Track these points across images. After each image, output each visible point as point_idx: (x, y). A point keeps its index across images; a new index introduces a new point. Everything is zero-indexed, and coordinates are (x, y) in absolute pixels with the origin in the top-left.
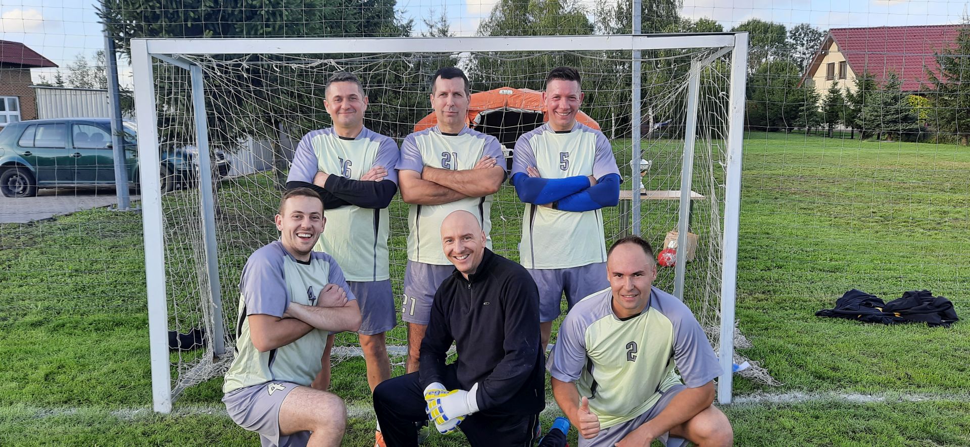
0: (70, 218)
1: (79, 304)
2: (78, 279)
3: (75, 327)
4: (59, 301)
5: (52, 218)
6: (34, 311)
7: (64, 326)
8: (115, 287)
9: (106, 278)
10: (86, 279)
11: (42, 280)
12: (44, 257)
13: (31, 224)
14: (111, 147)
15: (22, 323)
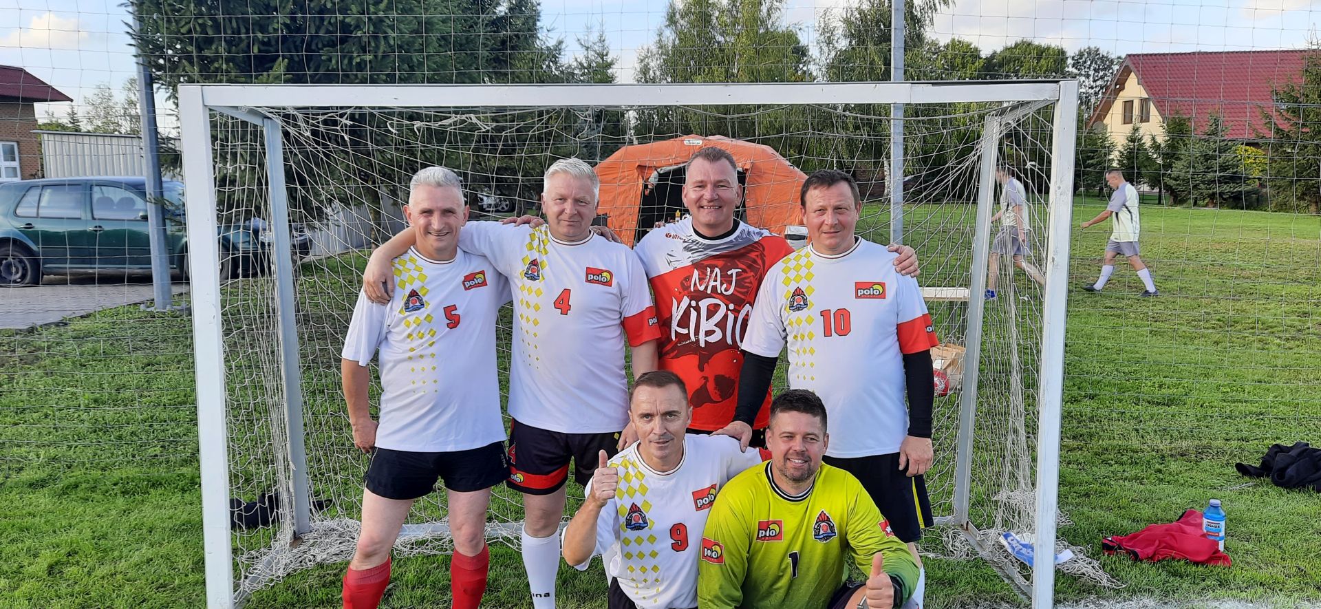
0: (88, 321)
1: (99, 452)
2: (99, 413)
3: (93, 489)
4: (70, 447)
5: (61, 322)
6: (35, 464)
7: (77, 486)
8: (151, 426)
9: (139, 412)
10: (110, 413)
11: (46, 416)
12: (49, 380)
13: (32, 330)
14: (145, 218)
15: (16, 483)
